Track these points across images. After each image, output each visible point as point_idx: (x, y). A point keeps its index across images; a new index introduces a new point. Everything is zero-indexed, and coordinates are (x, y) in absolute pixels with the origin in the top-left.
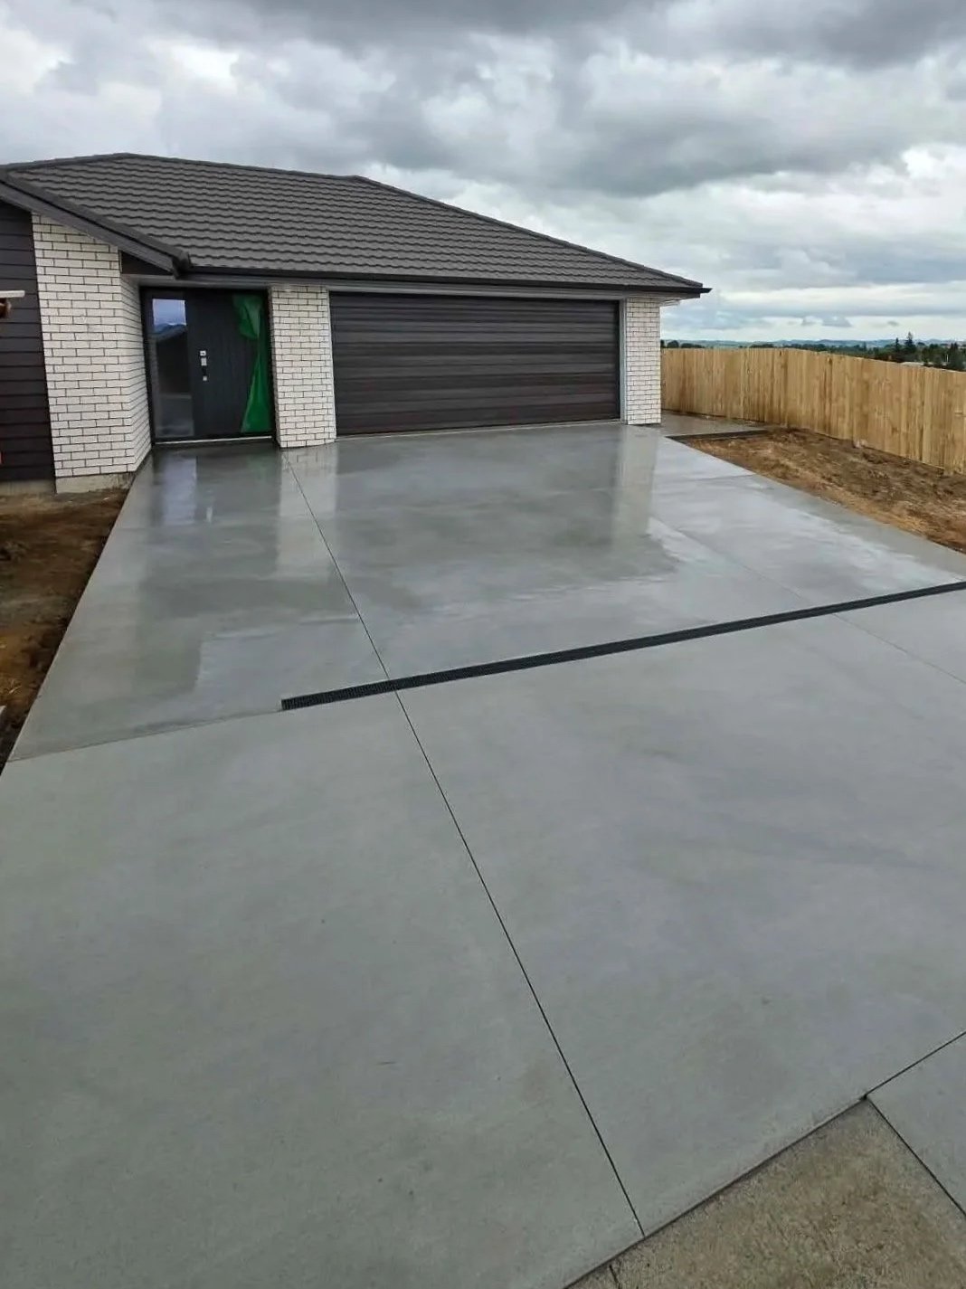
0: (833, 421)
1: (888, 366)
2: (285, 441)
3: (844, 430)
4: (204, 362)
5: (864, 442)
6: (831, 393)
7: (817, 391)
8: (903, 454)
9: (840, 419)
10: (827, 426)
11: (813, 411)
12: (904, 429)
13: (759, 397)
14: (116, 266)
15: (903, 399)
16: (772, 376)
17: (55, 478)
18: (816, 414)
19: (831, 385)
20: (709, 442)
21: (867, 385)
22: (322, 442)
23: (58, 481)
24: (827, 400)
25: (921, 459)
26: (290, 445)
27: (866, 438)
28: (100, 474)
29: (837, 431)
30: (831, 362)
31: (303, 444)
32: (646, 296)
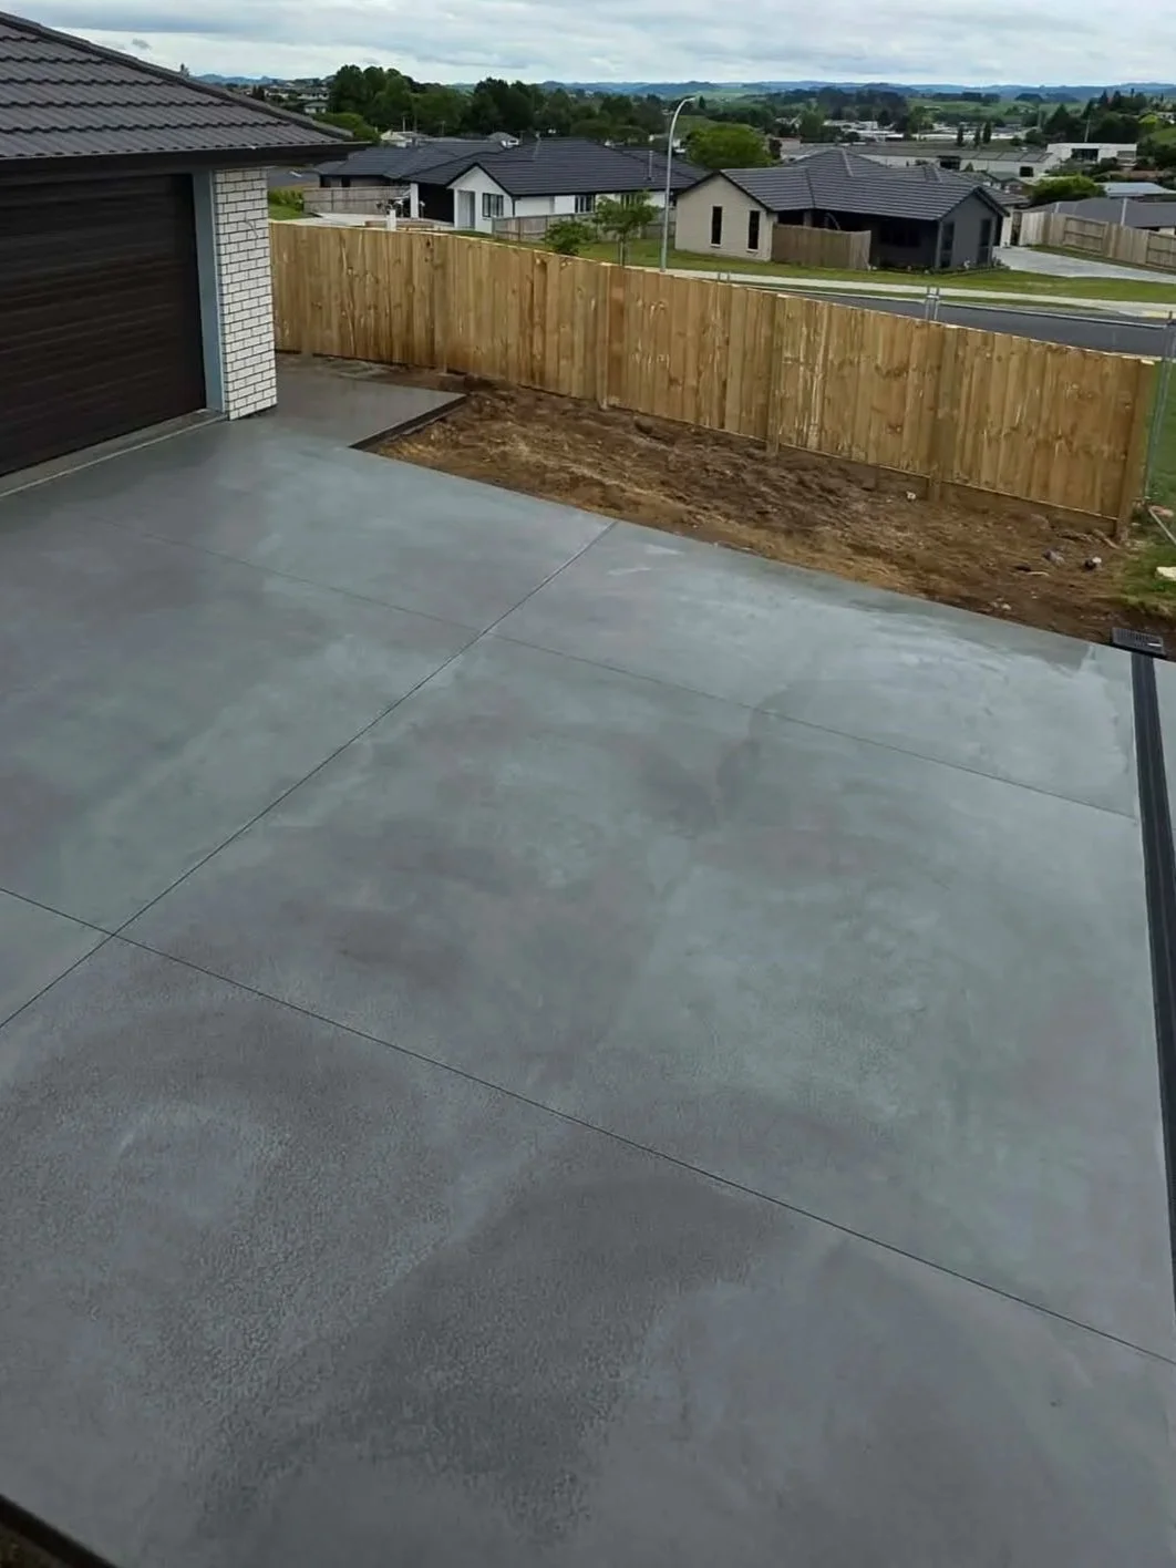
0: (550, 367)
3: (571, 380)
5: (615, 401)
6: (543, 317)
7: (514, 315)
8: (690, 419)
9: (563, 362)
10: (536, 374)
11: (507, 347)
12: (692, 382)
13: (377, 320)
15: (690, 333)
16: (409, 281)
18: (512, 351)
19: (544, 305)
21: (620, 311)
24: (537, 329)
27: (618, 394)
29: (557, 382)
30: (544, 265)
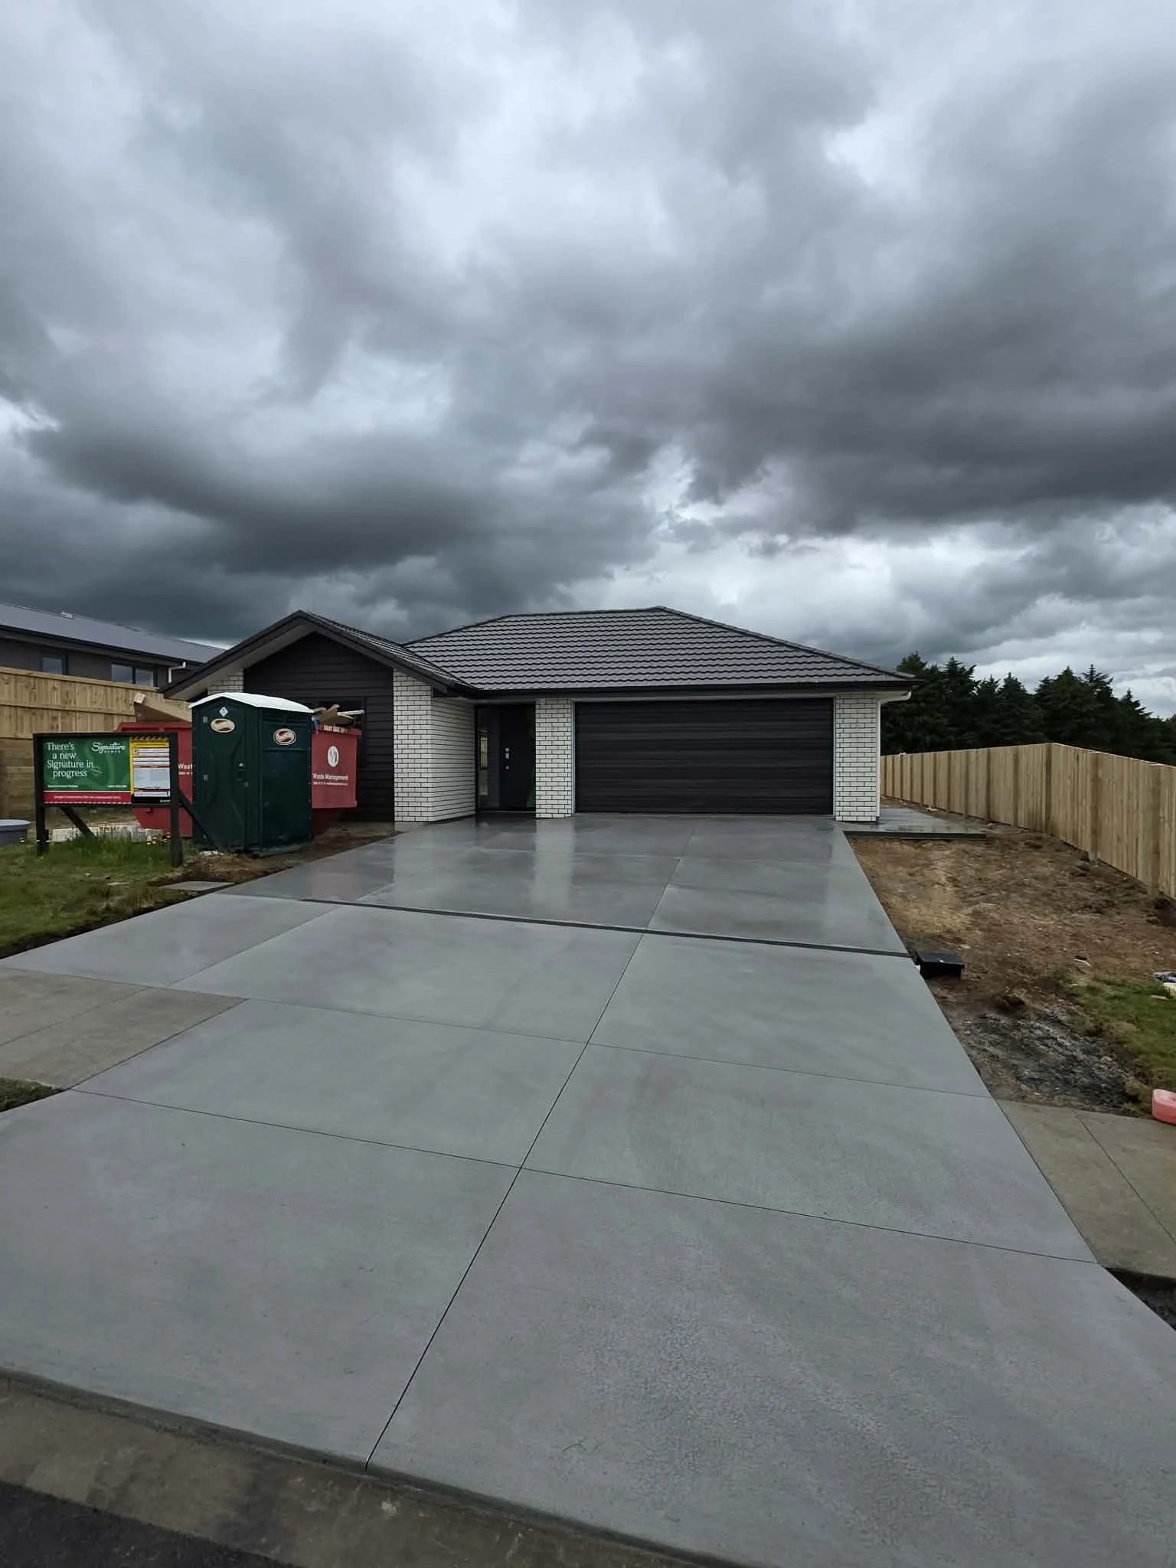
1: (1115, 759)
2: (540, 813)
4: (507, 756)
6: (1077, 795)
9: (1084, 828)
10: (1075, 835)
12: (1125, 839)
14: (429, 693)
17: (394, 821)
19: (1077, 785)
20: (900, 840)
22: (563, 816)
23: (396, 823)
24: (1076, 803)
25: (1137, 876)
26: (543, 816)
27: (1101, 851)
28: (415, 821)
29: (1081, 842)
30: (1077, 758)
31: (550, 816)
32: (859, 694)
